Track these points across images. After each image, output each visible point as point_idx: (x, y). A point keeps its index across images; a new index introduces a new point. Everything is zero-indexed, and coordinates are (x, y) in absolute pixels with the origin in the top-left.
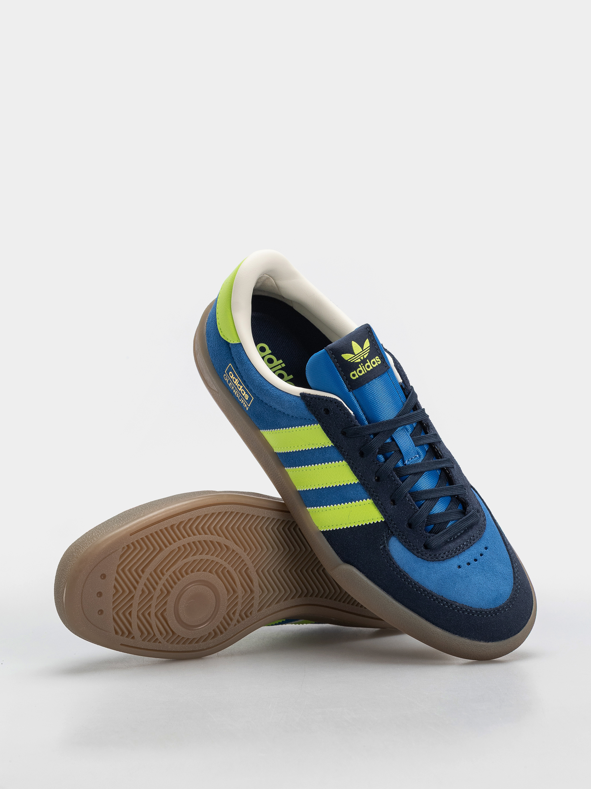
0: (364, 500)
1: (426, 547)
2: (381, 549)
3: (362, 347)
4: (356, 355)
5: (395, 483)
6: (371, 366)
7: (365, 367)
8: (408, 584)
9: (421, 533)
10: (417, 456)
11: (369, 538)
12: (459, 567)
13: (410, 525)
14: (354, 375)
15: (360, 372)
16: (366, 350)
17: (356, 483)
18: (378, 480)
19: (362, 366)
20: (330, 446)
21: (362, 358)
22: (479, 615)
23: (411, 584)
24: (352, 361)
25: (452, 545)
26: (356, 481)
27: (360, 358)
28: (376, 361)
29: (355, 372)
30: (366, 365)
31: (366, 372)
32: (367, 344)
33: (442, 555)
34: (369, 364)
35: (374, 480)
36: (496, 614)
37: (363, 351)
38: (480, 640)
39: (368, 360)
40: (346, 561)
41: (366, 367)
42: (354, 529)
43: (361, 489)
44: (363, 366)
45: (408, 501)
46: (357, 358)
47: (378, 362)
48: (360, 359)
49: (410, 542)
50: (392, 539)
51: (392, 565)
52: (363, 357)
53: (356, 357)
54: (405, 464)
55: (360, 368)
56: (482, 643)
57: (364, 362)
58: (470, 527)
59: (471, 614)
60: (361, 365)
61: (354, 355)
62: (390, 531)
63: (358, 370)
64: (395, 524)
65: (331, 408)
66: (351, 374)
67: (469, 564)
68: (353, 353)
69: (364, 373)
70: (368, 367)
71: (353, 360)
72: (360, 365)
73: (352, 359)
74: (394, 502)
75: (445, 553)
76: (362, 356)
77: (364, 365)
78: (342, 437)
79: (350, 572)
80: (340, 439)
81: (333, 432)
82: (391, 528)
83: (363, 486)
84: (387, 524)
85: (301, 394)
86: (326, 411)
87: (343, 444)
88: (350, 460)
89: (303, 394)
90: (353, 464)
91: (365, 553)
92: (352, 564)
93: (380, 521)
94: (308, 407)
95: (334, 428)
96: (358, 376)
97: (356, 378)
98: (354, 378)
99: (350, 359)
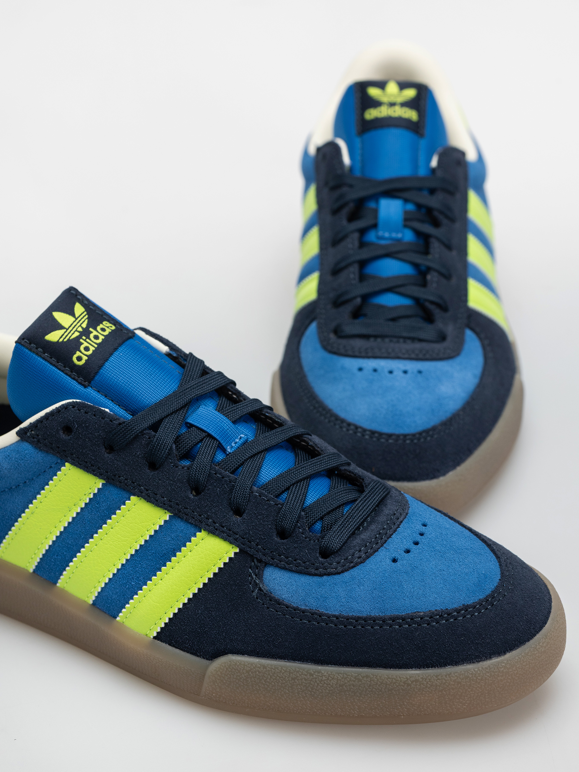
0: (193, 539)
1: (326, 553)
2: (257, 598)
3: (73, 314)
4: (67, 329)
5: (226, 481)
6: (100, 335)
7: (90, 340)
8: (327, 624)
9: (306, 538)
10: (242, 435)
11: (230, 593)
12: (394, 560)
13: (283, 534)
14: (79, 359)
15: (87, 349)
16: (82, 316)
17: (167, 518)
18: (198, 492)
19: (85, 340)
20: (100, 486)
21: (80, 329)
22: (465, 616)
23: (332, 622)
24: (65, 340)
25: (365, 535)
26: (166, 516)
27: (76, 330)
28: (106, 326)
29: (78, 354)
30: (92, 336)
31: (96, 346)
32: (79, 309)
33: (357, 554)
34: (95, 333)
35: (191, 496)
36: (493, 605)
37: (76, 319)
38: (489, 656)
39: (91, 329)
40: (212, 656)
41: (93, 339)
42: (200, 595)
43: (180, 525)
44: (88, 340)
45: (260, 497)
46: (72, 332)
47: (110, 328)
48: (78, 332)
49: (295, 560)
50: (265, 572)
51: (286, 610)
52: (82, 327)
53: (68, 331)
54: (228, 453)
55: (83, 344)
56: (495, 660)
57: (86, 333)
58: (382, 502)
59: (452, 620)
60: (83, 339)
61: (65, 330)
62: (255, 560)
63: (82, 348)
64: (257, 545)
65: (71, 418)
66: (74, 359)
67: (408, 551)
68: (61, 327)
69: (94, 349)
70: (96, 337)
71: (68, 337)
72: (81, 340)
73: (64, 337)
74: (238, 512)
75: (360, 551)
76: (79, 327)
77: (88, 337)
78: (110, 456)
79: (227, 667)
80: (108, 463)
81: (93, 458)
82: (255, 555)
83: (179, 517)
84: (246, 553)
85: (18, 433)
86: (68, 429)
87: (118, 469)
88: (140, 486)
89: (21, 430)
90: (147, 490)
91: (234, 620)
92: (224, 653)
93: (232, 556)
94: (36, 448)
95: (91, 449)
96: (87, 358)
97: (85, 362)
98: (81, 363)
99: (61, 338)
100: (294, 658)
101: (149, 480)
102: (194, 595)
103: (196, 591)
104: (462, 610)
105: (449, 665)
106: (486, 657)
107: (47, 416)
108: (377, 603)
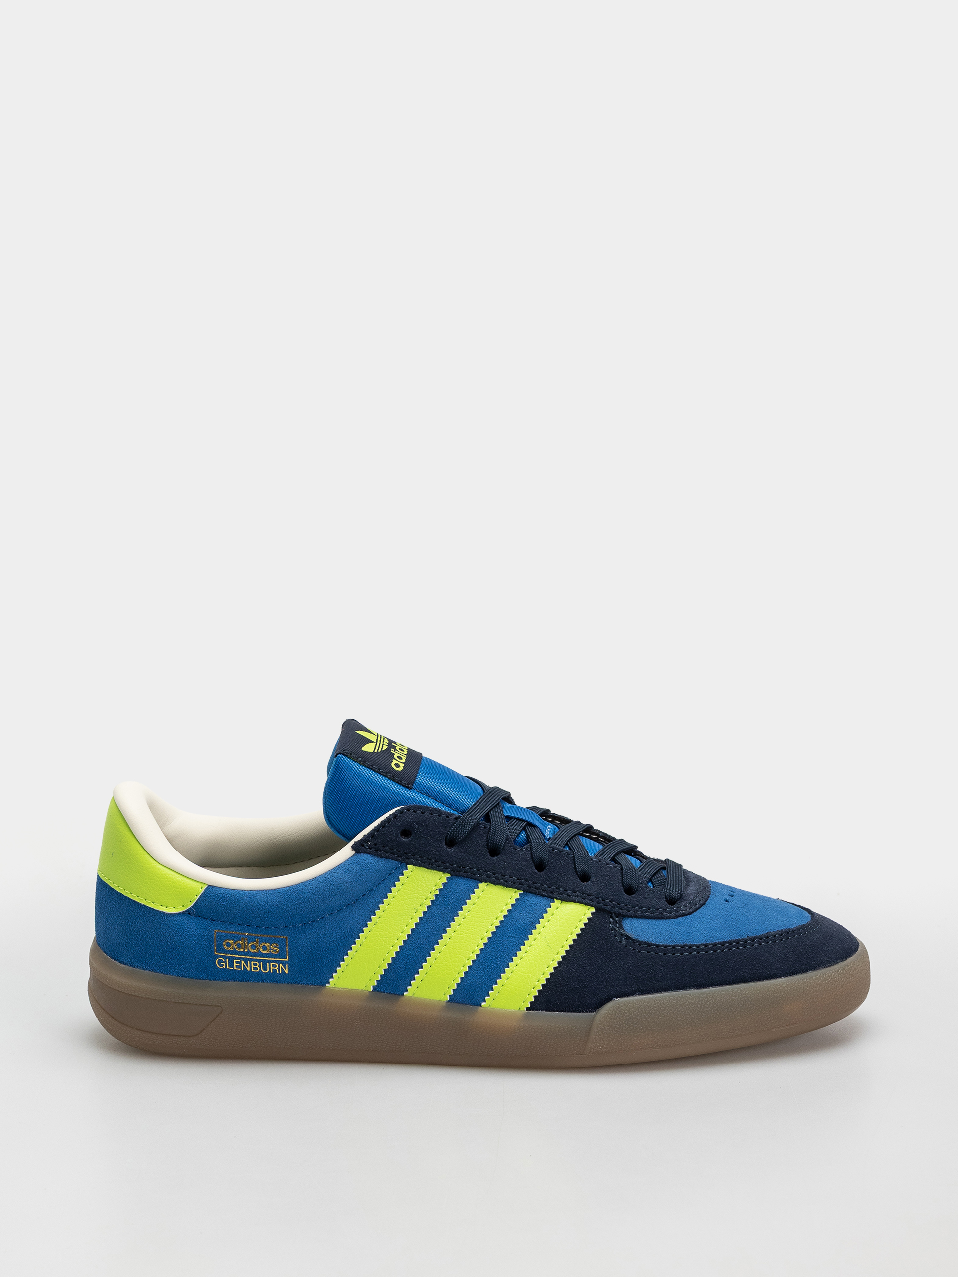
0: (548, 910)
1: (671, 901)
2: (626, 946)
7: (398, 751)
9: (650, 891)
11: (598, 948)
12: (727, 901)
13: (629, 891)
14: (397, 766)
15: (400, 758)
20: (445, 881)
21: (386, 743)
24: (379, 751)
25: (692, 888)
26: (517, 895)
27: (382, 744)
29: (394, 762)
31: (406, 756)
35: (538, 872)
40: (596, 1006)
42: (569, 956)
43: (533, 899)
44: (396, 751)
45: (600, 862)
48: (385, 745)
49: (649, 909)
50: (625, 923)
51: (658, 949)
53: (378, 744)
55: (394, 754)
61: (375, 743)
62: (613, 916)
63: (396, 757)
64: (611, 902)
65: (409, 820)
66: (393, 765)
68: (372, 741)
69: (405, 758)
71: (380, 749)
72: (392, 752)
73: (377, 748)
74: (584, 878)
75: (697, 896)
76: (383, 741)
77: (395, 749)
78: (452, 849)
79: (616, 1010)
80: (452, 856)
81: (437, 854)
82: (612, 910)
83: (531, 893)
84: (604, 911)
85: (353, 847)
86: (406, 833)
87: (463, 859)
88: (486, 871)
89: (356, 843)
90: (495, 875)
91: (611, 968)
92: (609, 999)
93: (590, 916)
94: (376, 855)
95: (434, 846)
96: (403, 765)
97: (402, 768)
98: (400, 769)
99: (375, 749)
100: (677, 988)
101: (495, 864)
102: (563, 957)
103: (565, 954)
104: (801, 928)
105: (810, 970)
106: (834, 962)
107: (383, 824)
108: (734, 930)
